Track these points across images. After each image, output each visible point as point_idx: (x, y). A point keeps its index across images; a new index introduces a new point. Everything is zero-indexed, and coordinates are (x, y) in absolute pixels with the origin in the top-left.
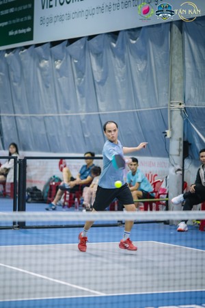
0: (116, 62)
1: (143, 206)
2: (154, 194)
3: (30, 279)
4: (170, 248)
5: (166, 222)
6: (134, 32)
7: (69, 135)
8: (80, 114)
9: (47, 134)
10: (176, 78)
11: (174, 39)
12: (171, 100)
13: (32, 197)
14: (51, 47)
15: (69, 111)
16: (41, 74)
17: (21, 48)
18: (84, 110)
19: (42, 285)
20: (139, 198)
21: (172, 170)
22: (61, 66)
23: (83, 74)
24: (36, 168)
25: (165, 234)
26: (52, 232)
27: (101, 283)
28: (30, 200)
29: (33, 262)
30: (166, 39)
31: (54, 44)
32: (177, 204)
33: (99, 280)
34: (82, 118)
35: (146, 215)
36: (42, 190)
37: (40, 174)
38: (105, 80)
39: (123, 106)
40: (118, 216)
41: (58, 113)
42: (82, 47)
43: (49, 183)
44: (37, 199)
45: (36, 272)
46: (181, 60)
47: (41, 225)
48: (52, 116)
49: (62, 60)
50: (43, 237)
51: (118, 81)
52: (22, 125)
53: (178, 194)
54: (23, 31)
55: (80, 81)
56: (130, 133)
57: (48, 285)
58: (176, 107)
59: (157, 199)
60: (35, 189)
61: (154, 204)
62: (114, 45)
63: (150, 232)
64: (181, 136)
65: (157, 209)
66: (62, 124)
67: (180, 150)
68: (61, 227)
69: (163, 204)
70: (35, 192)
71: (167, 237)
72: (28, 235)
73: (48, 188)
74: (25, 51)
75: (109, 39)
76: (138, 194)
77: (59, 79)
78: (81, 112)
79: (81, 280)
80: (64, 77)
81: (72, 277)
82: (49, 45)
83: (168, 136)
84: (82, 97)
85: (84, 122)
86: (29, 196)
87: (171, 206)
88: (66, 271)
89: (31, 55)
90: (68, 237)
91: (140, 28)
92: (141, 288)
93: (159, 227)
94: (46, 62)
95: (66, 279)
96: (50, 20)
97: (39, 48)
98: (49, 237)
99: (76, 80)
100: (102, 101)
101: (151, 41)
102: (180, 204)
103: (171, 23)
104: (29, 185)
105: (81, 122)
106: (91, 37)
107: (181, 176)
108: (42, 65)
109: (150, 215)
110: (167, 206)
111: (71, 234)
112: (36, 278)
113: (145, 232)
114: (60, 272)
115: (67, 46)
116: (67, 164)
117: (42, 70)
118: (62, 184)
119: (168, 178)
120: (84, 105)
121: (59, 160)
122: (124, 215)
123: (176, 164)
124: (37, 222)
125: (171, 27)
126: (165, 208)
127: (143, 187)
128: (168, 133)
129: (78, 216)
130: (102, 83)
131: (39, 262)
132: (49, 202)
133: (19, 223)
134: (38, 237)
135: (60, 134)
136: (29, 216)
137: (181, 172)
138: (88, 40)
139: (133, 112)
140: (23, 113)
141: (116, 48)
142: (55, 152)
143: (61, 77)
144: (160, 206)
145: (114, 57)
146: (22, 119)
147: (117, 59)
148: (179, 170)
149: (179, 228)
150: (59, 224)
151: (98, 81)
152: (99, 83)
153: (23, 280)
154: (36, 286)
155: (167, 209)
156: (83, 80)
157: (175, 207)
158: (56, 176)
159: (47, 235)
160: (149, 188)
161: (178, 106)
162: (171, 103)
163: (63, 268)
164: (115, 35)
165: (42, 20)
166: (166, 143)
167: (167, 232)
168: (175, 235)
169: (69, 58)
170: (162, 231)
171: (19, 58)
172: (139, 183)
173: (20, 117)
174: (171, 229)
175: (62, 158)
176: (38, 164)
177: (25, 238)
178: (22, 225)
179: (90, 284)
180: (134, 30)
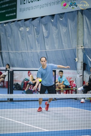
0: (54, 28)
1: (65, 92)
2: (70, 86)
3: (15, 124)
4: (77, 110)
5: (76, 99)
6: (62, 15)
7: (32, 60)
8: (38, 51)
9: (23, 60)
10: (80, 35)
11: (79, 18)
12: (78, 45)
13: (16, 88)
14: (24, 22)
15: (33, 50)
16: (20, 33)
17: (11, 22)
18: (39, 49)
19: (20, 126)
20: (64, 88)
21: (78, 76)
22: (29, 30)
23: (39, 33)
24: (18, 75)
25: (75, 104)
26: (25, 103)
27: (47, 126)
28: (15, 89)
29: (17, 116)
30: (75, 18)
31: (26, 20)
32: (81, 91)
33: (46, 124)
34: (39, 53)
35: (67, 96)
36: (20, 84)
37: (20, 77)
38: (49, 36)
39: (57, 47)
40: (54, 96)
41: (28, 51)
42: (38, 22)
43: (23, 81)
44: (18, 88)
45: (18, 121)
46: (82, 27)
47: (20, 100)
48: (25, 52)
49: (29, 27)
50: (21, 105)
51: (54, 36)
52: (12, 56)
53: (81, 86)
54: (12, 14)
55: (37, 37)
56: (59, 59)
57: (23, 127)
58: (80, 48)
59: (72, 89)
60: (17, 84)
61: (70, 91)
62: (53, 21)
63: (69, 103)
64: (82, 61)
65: (72, 93)
66: (30, 55)
67: (82, 67)
68: (29, 101)
69: (74, 91)
70: (17, 85)
71: (76, 105)
72: (14, 104)
73: (23, 83)
74: (13, 23)
75: (50, 18)
76: (63, 86)
77: (28, 36)
78: (38, 50)
79: (38, 124)
80: (30, 35)
81: (34, 123)
82: (24, 21)
83: (77, 61)
84: (38, 43)
85: (39, 55)
86: (14, 87)
87: (78, 91)
88: (31, 120)
89: (16, 25)
90: (32, 105)
91: (64, 13)
92: (64, 128)
93: (72, 101)
94: (22, 28)
95: (31, 124)
96: (24, 10)
97: (19, 22)
98: (23, 105)
99: (36, 36)
100: (47, 45)
101: (69, 19)
102: (82, 91)
103: (78, 11)
104: (14, 82)
105: (38, 55)
106: (42, 17)
107: (82, 79)
108: (20, 29)
109: (68, 96)
110: (76, 92)
111: (33, 104)
112: (18, 123)
113: (66, 103)
114: (29, 120)
115: (32, 21)
116: (32, 73)
117: (21, 31)
118: (29, 82)
119: (76, 79)
120: (39, 47)
121: (28, 71)
122: (57, 96)
123: (80, 73)
124: (19, 99)
125: (78, 13)
126: (75, 92)
127: (65, 83)
128: (77, 59)
129: (36, 96)
130: (47, 37)
131: (19, 116)
132: (24, 90)
133: (10, 99)
134: (19, 105)
135: (28, 60)
136: (15, 96)
137: (82, 77)
138: (41, 18)
139: (61, 50)
140: (12, 50)
141: (54, 22)
142: (26, 68)
143: (29, 34)
144: (73, 92)
145: (53, 26)
146: (11, 53)
147: (54, 27)
148: (81, 76)
149: (81, 101)
150: (28, 100)
151: (45, 36)
152: (46, 37)
153: (12, 124)
154: (18, 127)
155: (76, 93)
156: (39, 36)
157: (80, 92)
158: (27, 78)
159: (23, 104)
160: (68, 84)
161: (81, 47)
162: (78, 46)
163: (30, 119)
164: (53, 16)
165: (20, 10)
166: (75, 64)
167: (76, 103)
168: (80, 104)
169: (32, 26)
170: (74, 103)
171: (10, 26)
172: (64, 81)
173: (10, 52)
174: (78, 102)
175: (29, 71)
176: (19, 73)
177: (13, 106)
178: (11, 100)
179: (42, 126)
180: (61, 14)
